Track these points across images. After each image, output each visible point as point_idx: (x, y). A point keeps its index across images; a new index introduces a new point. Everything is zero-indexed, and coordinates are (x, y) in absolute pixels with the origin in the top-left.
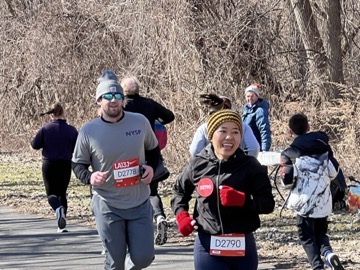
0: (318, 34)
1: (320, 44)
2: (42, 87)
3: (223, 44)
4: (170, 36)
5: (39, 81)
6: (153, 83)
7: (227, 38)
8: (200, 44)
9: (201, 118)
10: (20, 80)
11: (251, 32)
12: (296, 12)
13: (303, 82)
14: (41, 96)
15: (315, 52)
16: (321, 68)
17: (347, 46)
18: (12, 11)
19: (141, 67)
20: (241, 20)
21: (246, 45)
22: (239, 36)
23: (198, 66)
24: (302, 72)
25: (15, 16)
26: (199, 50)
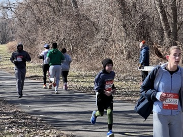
0: (168, 23)
1: (169, 27)
2: (65, 41)
3: (133, 27)
4: (114, 23)
5: (64, 39)
6: (107, 40)
7: (135, 24)
8: (125, 26)
9: (125, 53)
10: (57, 38)
11: (143, 22)
12: (160, 15)
13: (163, 41)
14: (65, 44)
15: (167, 30)
16: (169, 36)
17: (179, 28)
18: (55, 13)
19: (103, 34)
20: (140, 17)
21: (142, 27)
22: (139, 24)
23: (123, 34)
24: (162, 37)
25: (56, 14)
26: (124, 28)
